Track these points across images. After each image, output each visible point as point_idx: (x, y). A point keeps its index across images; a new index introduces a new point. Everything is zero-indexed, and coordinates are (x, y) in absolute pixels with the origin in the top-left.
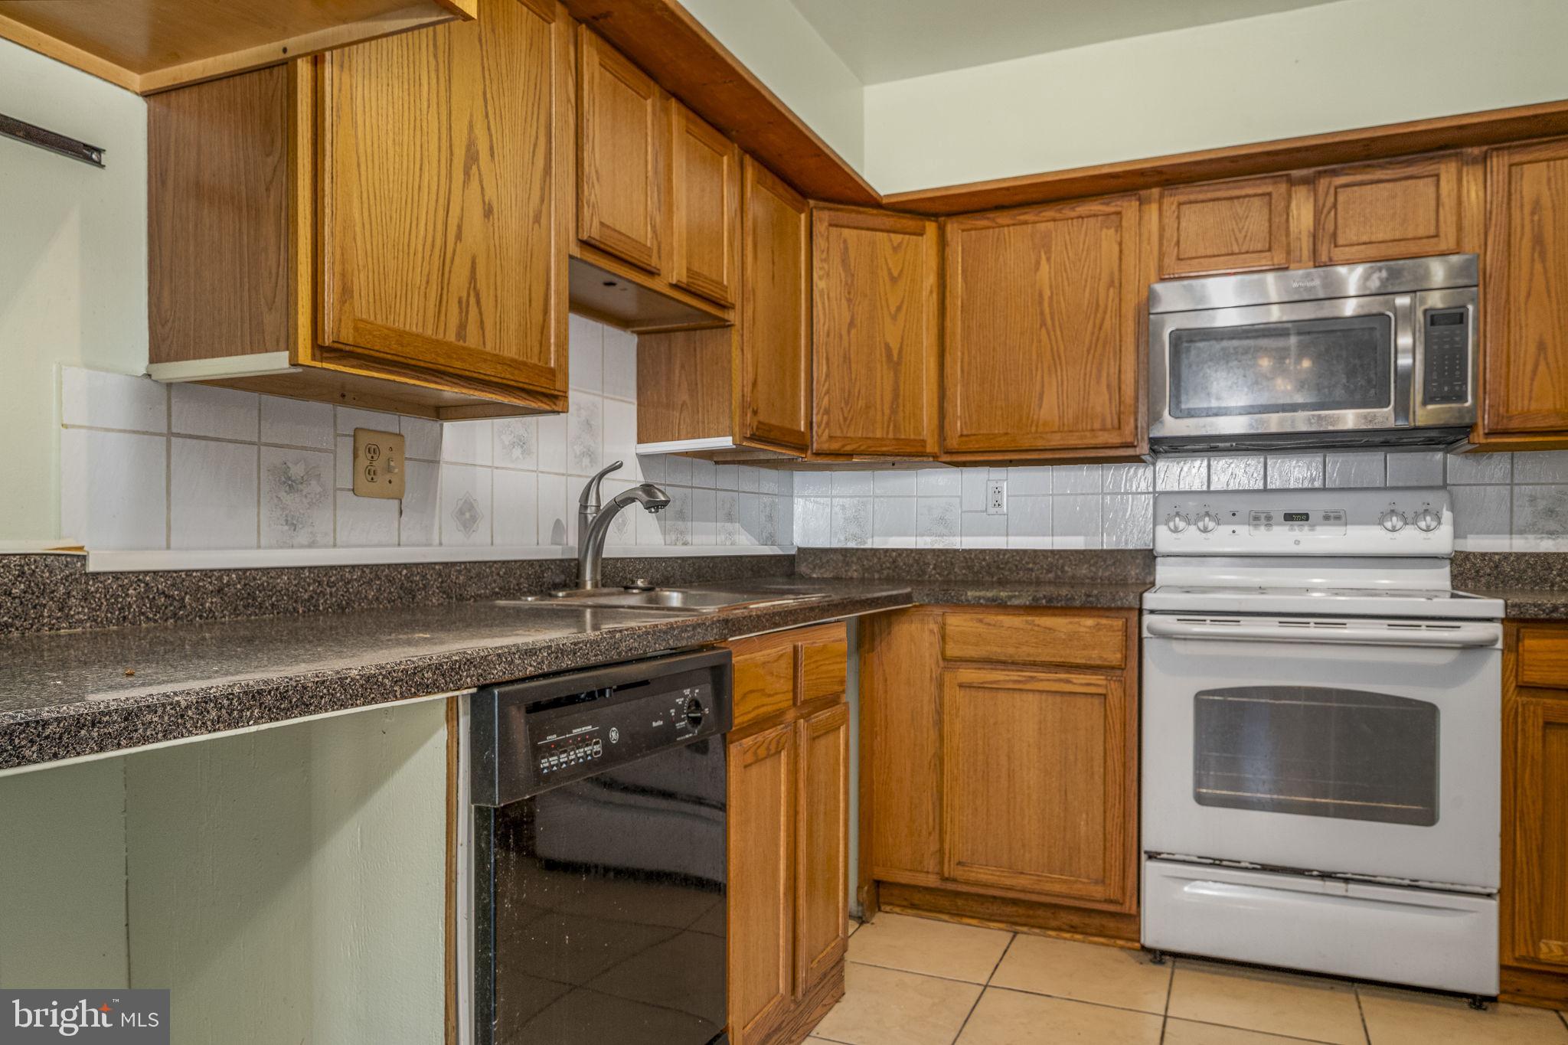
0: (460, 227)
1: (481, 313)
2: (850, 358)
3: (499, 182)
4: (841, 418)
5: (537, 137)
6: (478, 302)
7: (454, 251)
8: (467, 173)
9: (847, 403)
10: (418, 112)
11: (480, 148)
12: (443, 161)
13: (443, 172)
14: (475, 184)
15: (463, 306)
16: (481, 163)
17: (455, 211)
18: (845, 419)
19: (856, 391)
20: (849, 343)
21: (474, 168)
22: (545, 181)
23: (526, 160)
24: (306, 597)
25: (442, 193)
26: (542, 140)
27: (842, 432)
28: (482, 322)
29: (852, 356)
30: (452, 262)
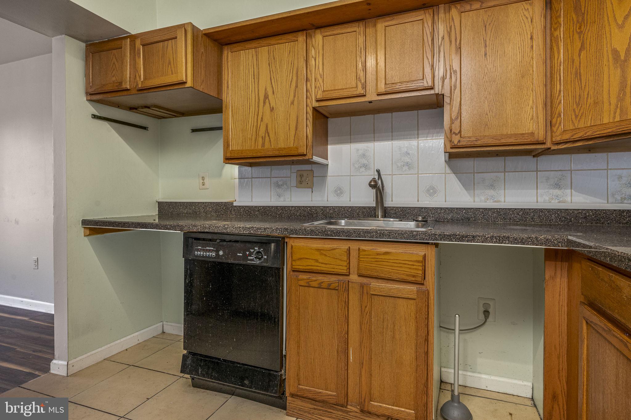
0: (262, 118)
1: (270, 138)
2: (580, 73)
3: (276, 100)
4: (574, 117)
5: (292, 79)
6: (269, 136)
7: (260, 125)
8: (264, 103)
9: (578, 105)
10: (249, 95)
11: (269, 94)
12: (256, 104)
13: (256, 106)
14: (267, 104)
15: (263, 138)
16: (270, 98)
17: (260, 114)
18: (576, 116)
19: (586, 93)
20: (580, 63)
21: (267, 100)
22: (296, 91)
23: (287, 87)
24: (279, 213)
25: (256, 112)
26: (295, 78)
27: (574, 125)
28: (270, 140)
29: (582, 71)
30: (260, 127)
